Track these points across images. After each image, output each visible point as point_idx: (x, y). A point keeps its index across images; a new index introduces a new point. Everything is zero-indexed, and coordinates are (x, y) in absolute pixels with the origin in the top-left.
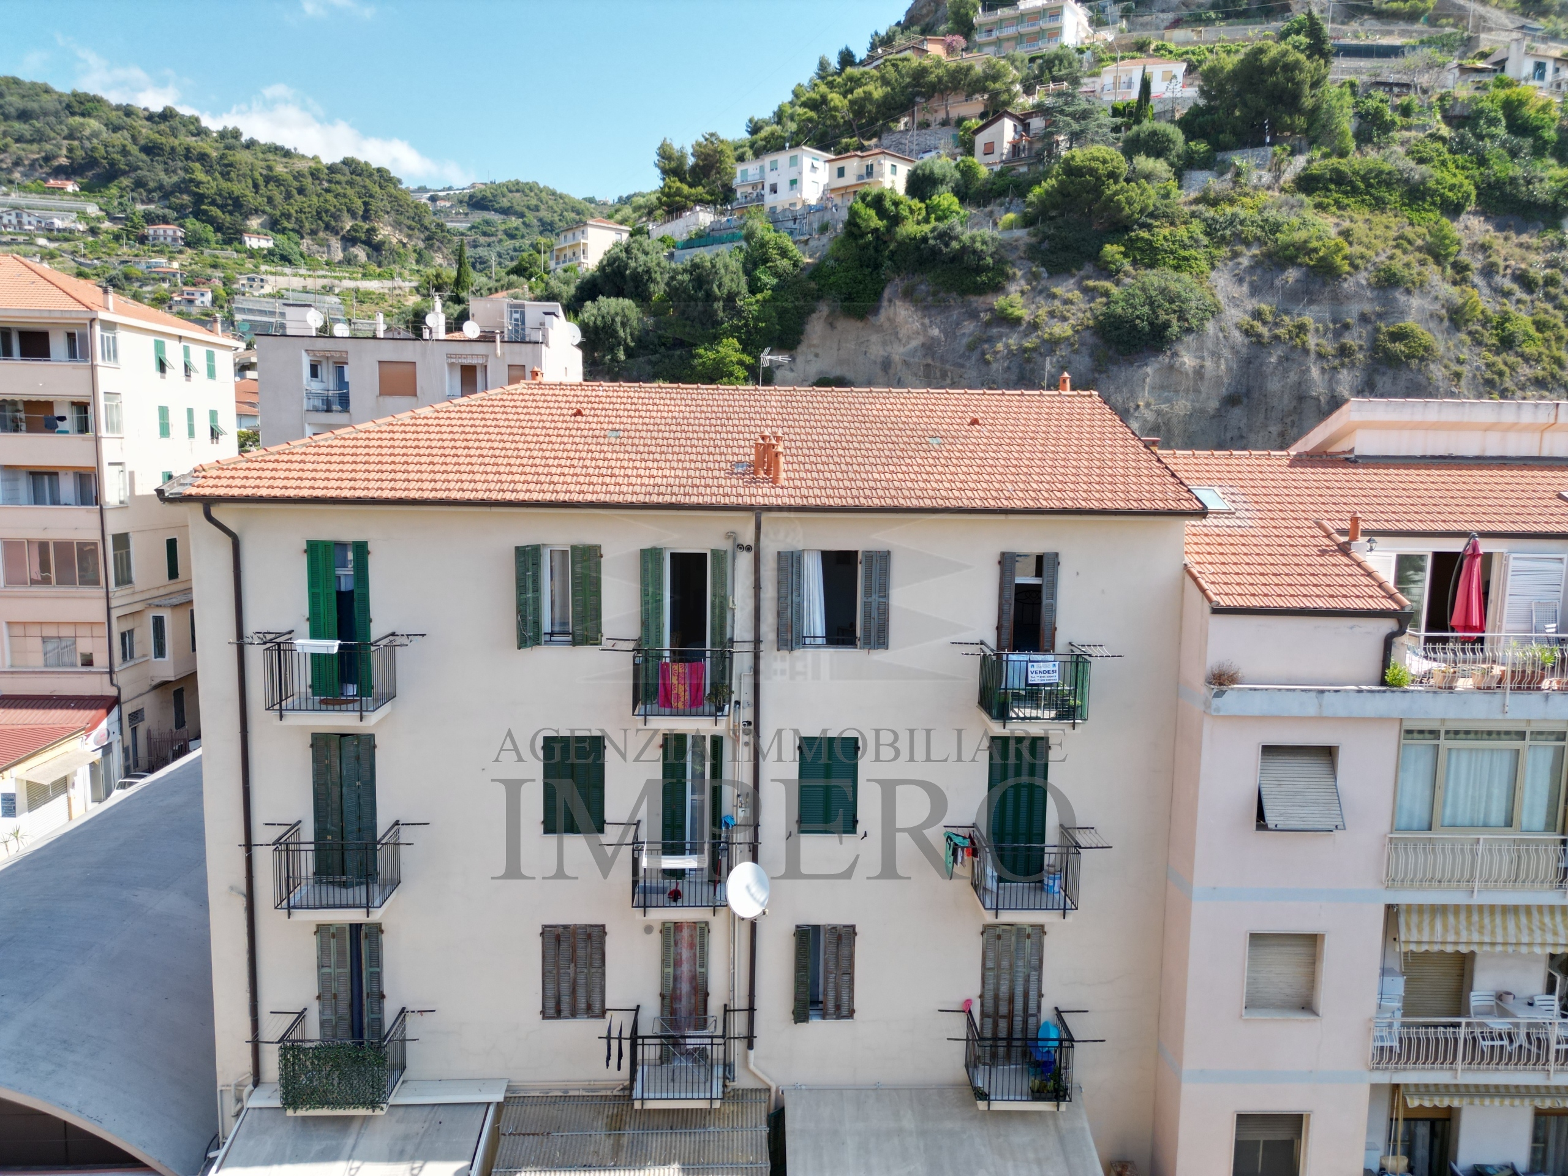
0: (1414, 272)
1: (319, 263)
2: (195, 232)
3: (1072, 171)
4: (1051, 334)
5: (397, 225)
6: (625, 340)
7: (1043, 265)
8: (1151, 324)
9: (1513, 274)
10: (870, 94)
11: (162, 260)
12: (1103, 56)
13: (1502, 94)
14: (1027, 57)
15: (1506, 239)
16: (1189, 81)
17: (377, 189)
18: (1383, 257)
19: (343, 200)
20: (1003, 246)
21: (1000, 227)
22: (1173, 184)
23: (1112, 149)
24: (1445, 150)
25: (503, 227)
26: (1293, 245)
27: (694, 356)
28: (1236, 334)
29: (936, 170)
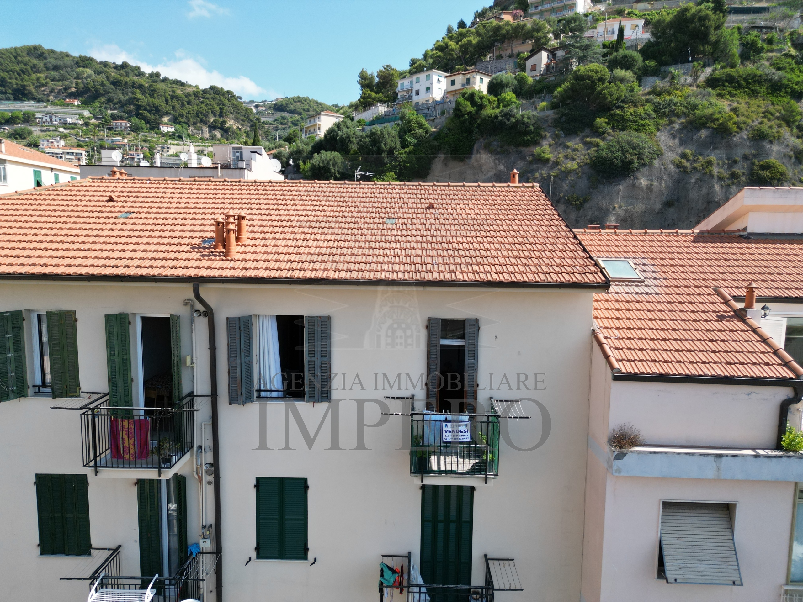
0: (774, 131)
1: (197, 139)
2: (136, 124)
3: (578, 77)
4: (566, 168)
5: (236, 119)
6: (335, 174)
7: (562, 130)
8: (622, 161)
10: (471, 41)
11: (120, 138)
12: (599, 18)
14: (556, 19)
16: (646, 30)
17: (227, 101)
18: (756, 123)
19: (209, 107)
20: (539, 120)
21: (538, 110)
22: (635, 84)
23: (601, 65)
24: (793, 62)
25: (291, 120)
26: (704, 117)
28: (672, 166)
29: (504, 80)
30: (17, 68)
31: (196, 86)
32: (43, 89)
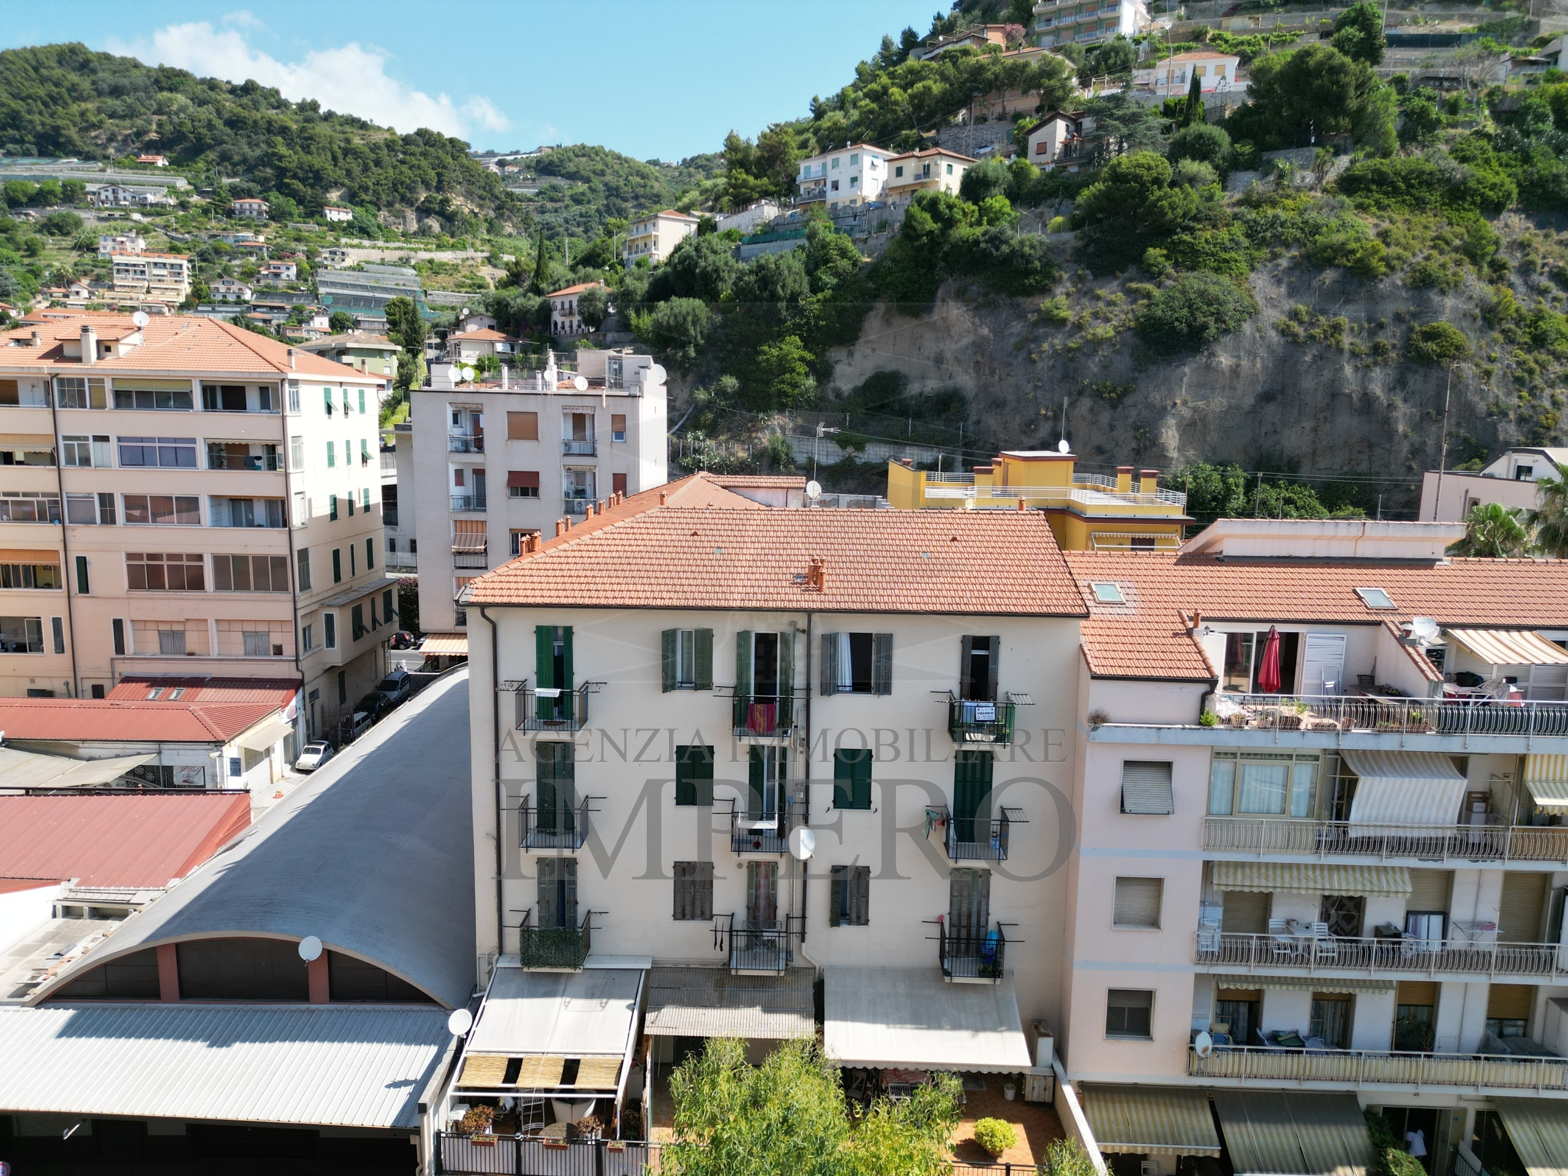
0: (1449, 272)
1: (395, 235)
2: (279, 206)
3: (1118, 177)
4: (1094, 334)
5: (469, 195)
6: (696, 338)
7: (1089, 268)
8: (1189, 325)
9: (1551, 272)
10: (930, 89)
11: (249, 234)
12: (1160, 47)
13: (1552, 88)
14: (1083, 47)
15: (1546, 236)
16: (1240, 77)
17: (450, 159)
18: (1419, 258)
19: (417, 172)
20: (1050, 249)
21: (1049, 229)
22: (1216, 187)
23: (1158, 154)
24: (1490, 148)
25: (569, 193)
26: (1331, 247)
27: (760, 353)
28: (1273, 334)
29: (991, 174)
30: (42, 92)
31: (390, 129)
32: (93, 134)
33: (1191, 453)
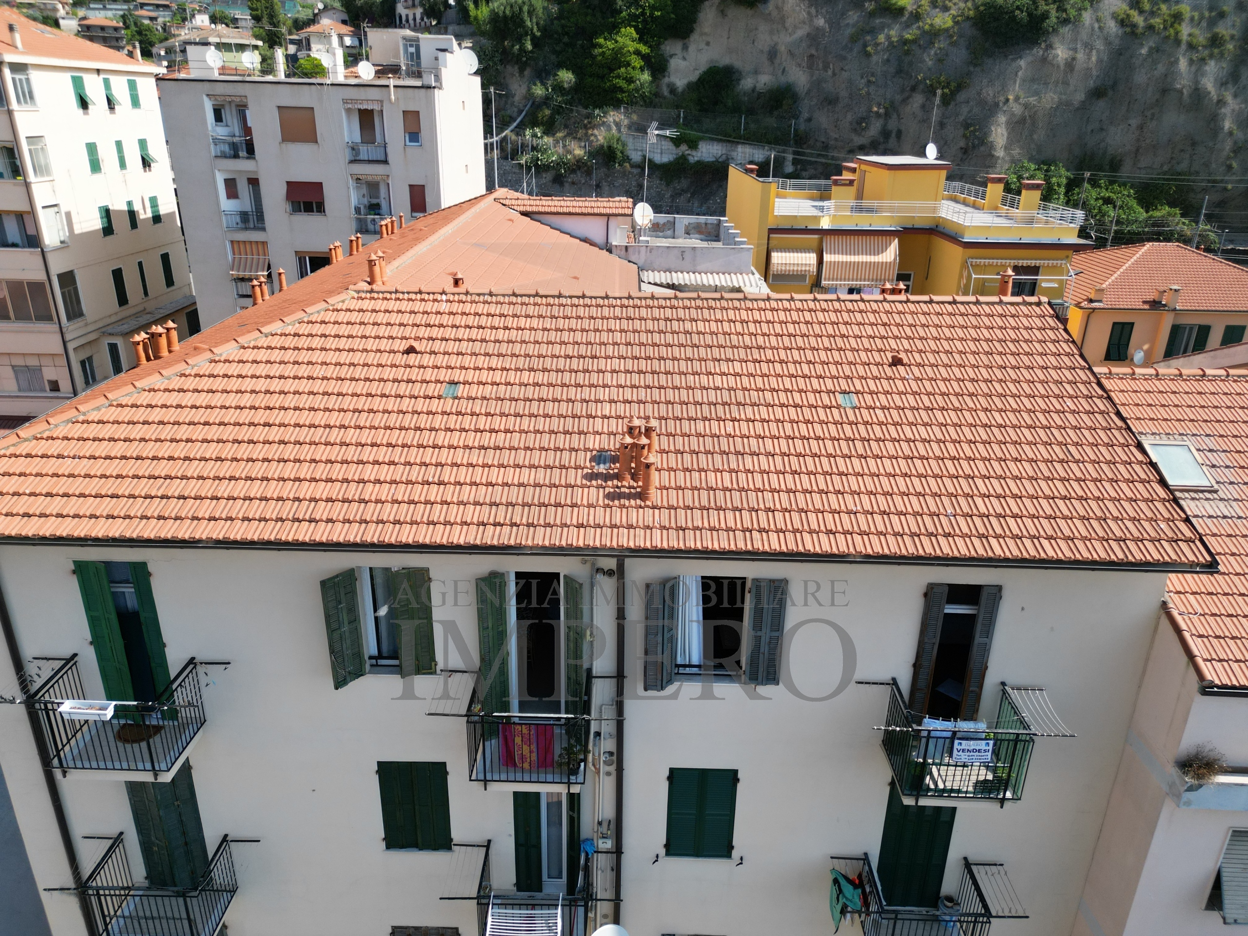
6: (532, 30)
8: (1030, 15)
27: (596, 45)
28: (1112, 24)
33: (1016, 152)
